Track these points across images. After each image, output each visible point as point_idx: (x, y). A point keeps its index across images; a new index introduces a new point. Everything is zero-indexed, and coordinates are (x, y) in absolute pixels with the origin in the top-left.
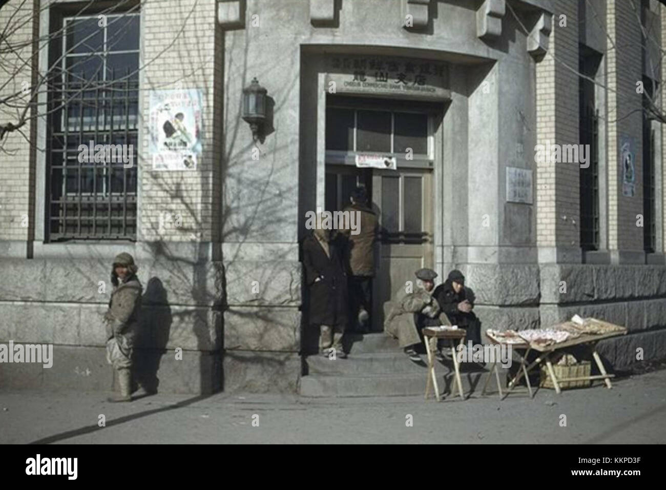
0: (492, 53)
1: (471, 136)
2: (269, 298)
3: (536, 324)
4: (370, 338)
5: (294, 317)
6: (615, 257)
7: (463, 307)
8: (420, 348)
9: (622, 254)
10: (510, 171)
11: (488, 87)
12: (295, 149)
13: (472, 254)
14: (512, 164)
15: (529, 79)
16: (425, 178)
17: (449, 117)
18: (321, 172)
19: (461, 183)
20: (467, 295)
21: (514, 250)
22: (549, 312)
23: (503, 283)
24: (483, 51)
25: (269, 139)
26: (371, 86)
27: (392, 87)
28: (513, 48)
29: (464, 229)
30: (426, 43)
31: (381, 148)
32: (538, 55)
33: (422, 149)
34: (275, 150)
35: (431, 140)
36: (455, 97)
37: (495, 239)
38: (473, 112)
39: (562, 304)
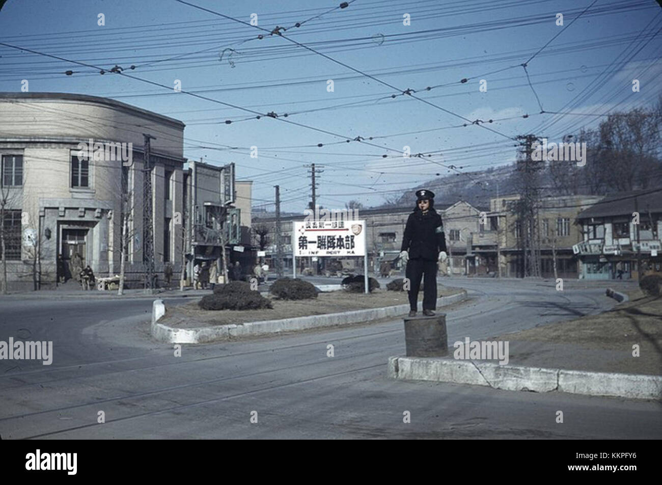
0: (99, 220)
1: (94, 237)
2: (49, 271)
3: (108, 277)
4: (70, 279)
5: (55, 275)
6: (132, 263)
7: (90, 273)
8: (81, 281)
9: (134, 262)
10: (102, 245)
11: (98, 226)
12: (55, 241)
13: (94, 262)
14: (103, 243)
15: (107, 224)
16: (84, 246)
17: (89, 232)
18: (61, 245)
19: (92, 247)
20: (91, 270)
21: (102, 262)
22: (111, 274)
23: (100, 268)
24: (96, 220)
25: (50, 239)
26: (72, 227)
27: (76, 227)
28: (103, 218)
29: (92, 257)
30: (83, 219)
31: (74, 239)
32: (110, 218)
33: (83, 239)
34: (51, 242)
35: (85, 237)
36: (90, 229)
37: (98, 259)
38: (94, 232)
39: (114, 273)
